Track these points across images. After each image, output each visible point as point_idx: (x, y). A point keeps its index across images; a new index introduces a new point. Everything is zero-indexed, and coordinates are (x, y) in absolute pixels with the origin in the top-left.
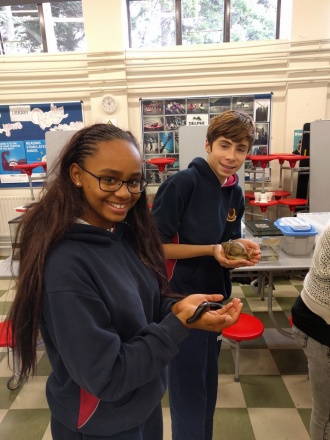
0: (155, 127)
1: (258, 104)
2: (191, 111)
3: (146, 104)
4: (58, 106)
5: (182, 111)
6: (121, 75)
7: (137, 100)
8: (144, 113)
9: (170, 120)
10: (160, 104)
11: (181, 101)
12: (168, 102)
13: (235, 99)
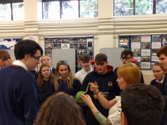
0: (50, 48)
1: (88, 40)
2: (63, 42)
3: (46, 39)
4: (14, 39)
5: (60, 42)
6: (36, 29)
7: (43, 38)
8: (45, 43)
9: (55, 46)
10: (51, 39)
11: (59, 39)
12: (54, 39)
13: (80, 38)
